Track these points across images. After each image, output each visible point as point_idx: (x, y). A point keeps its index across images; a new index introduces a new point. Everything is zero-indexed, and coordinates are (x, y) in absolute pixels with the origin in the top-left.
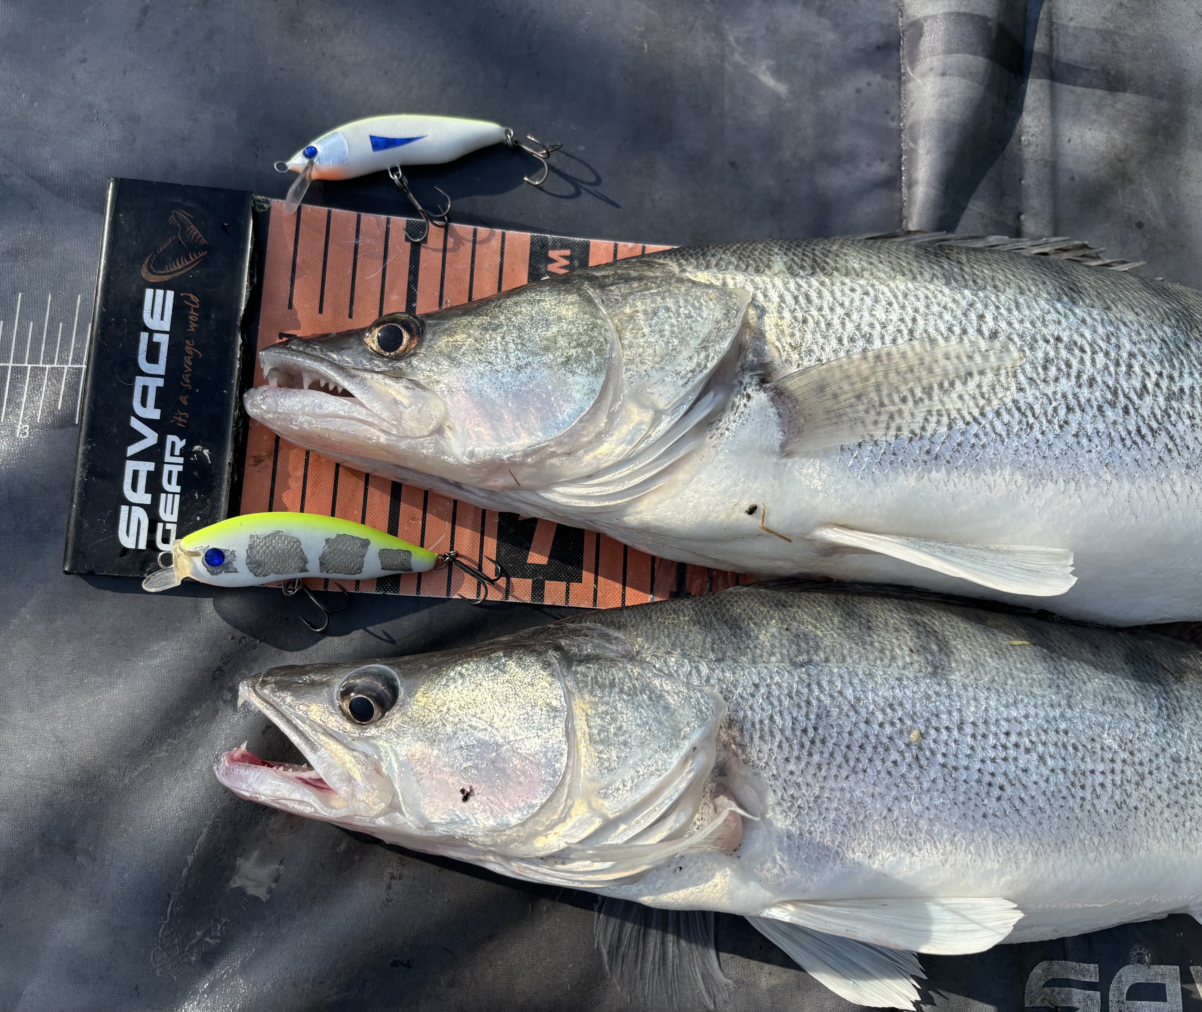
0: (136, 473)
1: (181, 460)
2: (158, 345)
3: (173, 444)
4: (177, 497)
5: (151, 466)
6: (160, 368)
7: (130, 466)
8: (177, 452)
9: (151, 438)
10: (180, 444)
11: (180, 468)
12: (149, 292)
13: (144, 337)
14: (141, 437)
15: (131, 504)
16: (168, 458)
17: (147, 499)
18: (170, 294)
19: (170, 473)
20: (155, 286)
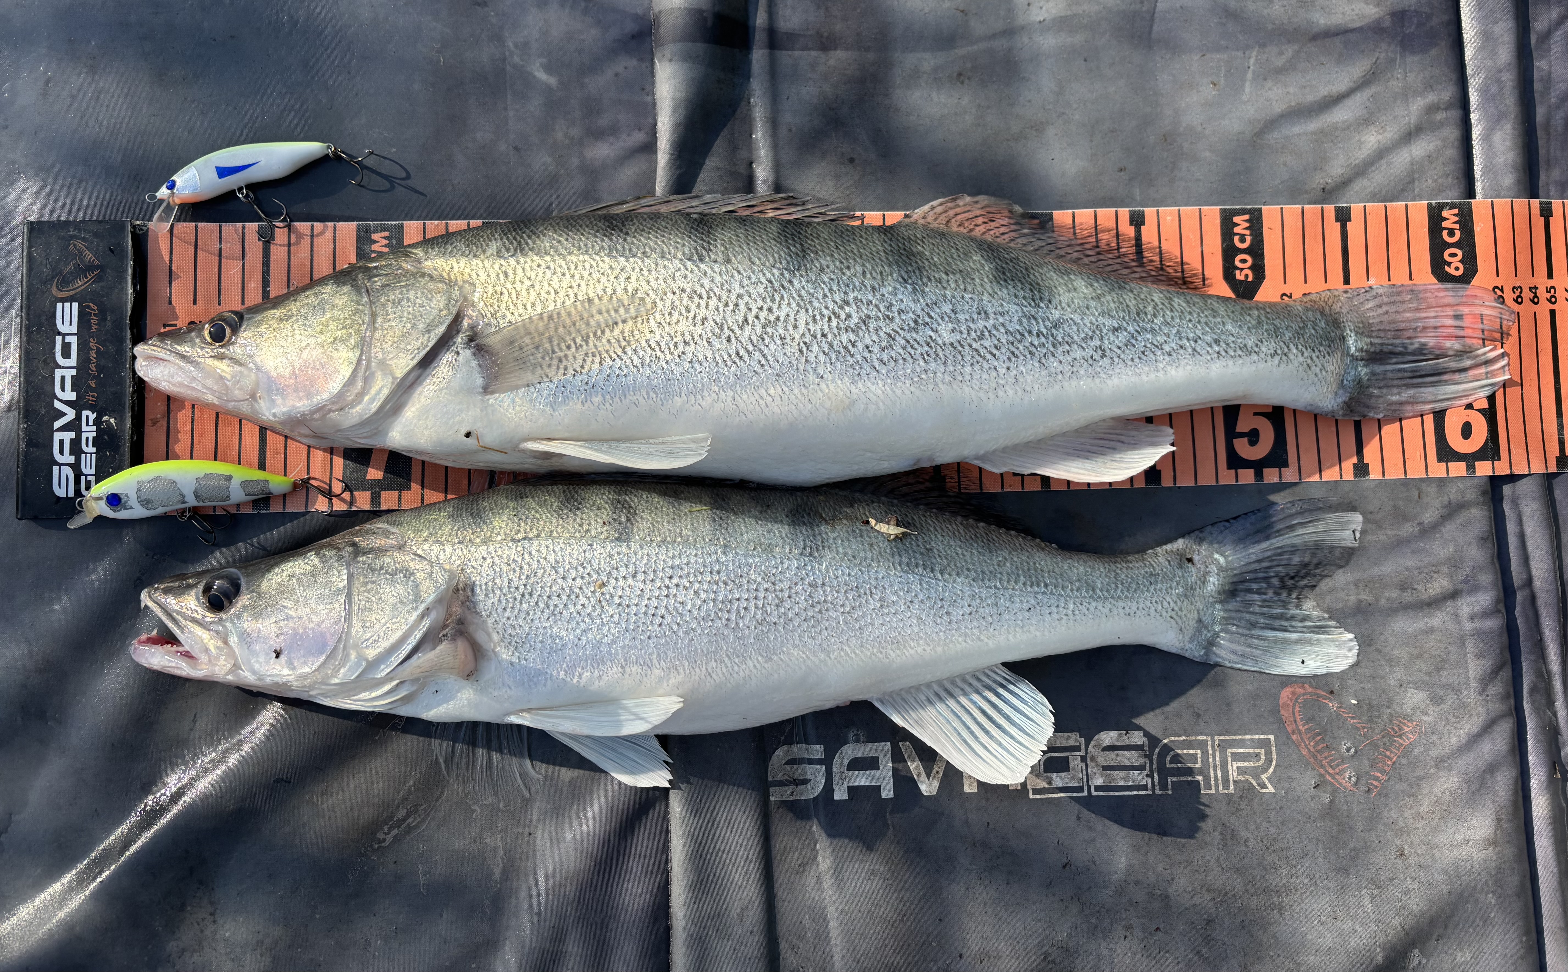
0: (62, 442)
1: (94, 428)
2: (69, 344)
3: (87, 417)
4: (94, 456)
5: (72, 435)
6: (73, 361)
7: (57, 436)
8: (91, 423)
9: (71, 414)
10: (93, 416)
11: (94, 434)
12: (59, 305)
13: (59, 339)
14: (64, 414)
15: (60, 465)
16: (84, 428)
17: (72, 459)
18: (75, 305)
19: (87, 438)
20: (63, 300)
